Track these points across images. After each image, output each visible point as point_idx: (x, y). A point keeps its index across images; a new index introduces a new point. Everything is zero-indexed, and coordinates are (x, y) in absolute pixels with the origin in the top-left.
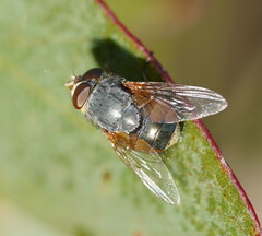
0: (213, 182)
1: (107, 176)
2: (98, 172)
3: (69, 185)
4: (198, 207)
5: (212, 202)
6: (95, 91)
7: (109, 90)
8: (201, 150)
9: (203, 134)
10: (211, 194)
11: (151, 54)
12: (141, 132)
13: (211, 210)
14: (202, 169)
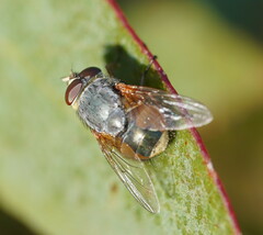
0: (201, 189)
1: (114, 188)
2: (107, 186)
3: (83, 200)
4: (188, 216)
5: (199, 209)
6: (86, 89)
7: (100, 90)
8: (191, 156)
9: (194, 139)
10: (199, 201)
11: (154, 58)
12: (125, 137)
13: (199, 218)
14: (192, 176)
